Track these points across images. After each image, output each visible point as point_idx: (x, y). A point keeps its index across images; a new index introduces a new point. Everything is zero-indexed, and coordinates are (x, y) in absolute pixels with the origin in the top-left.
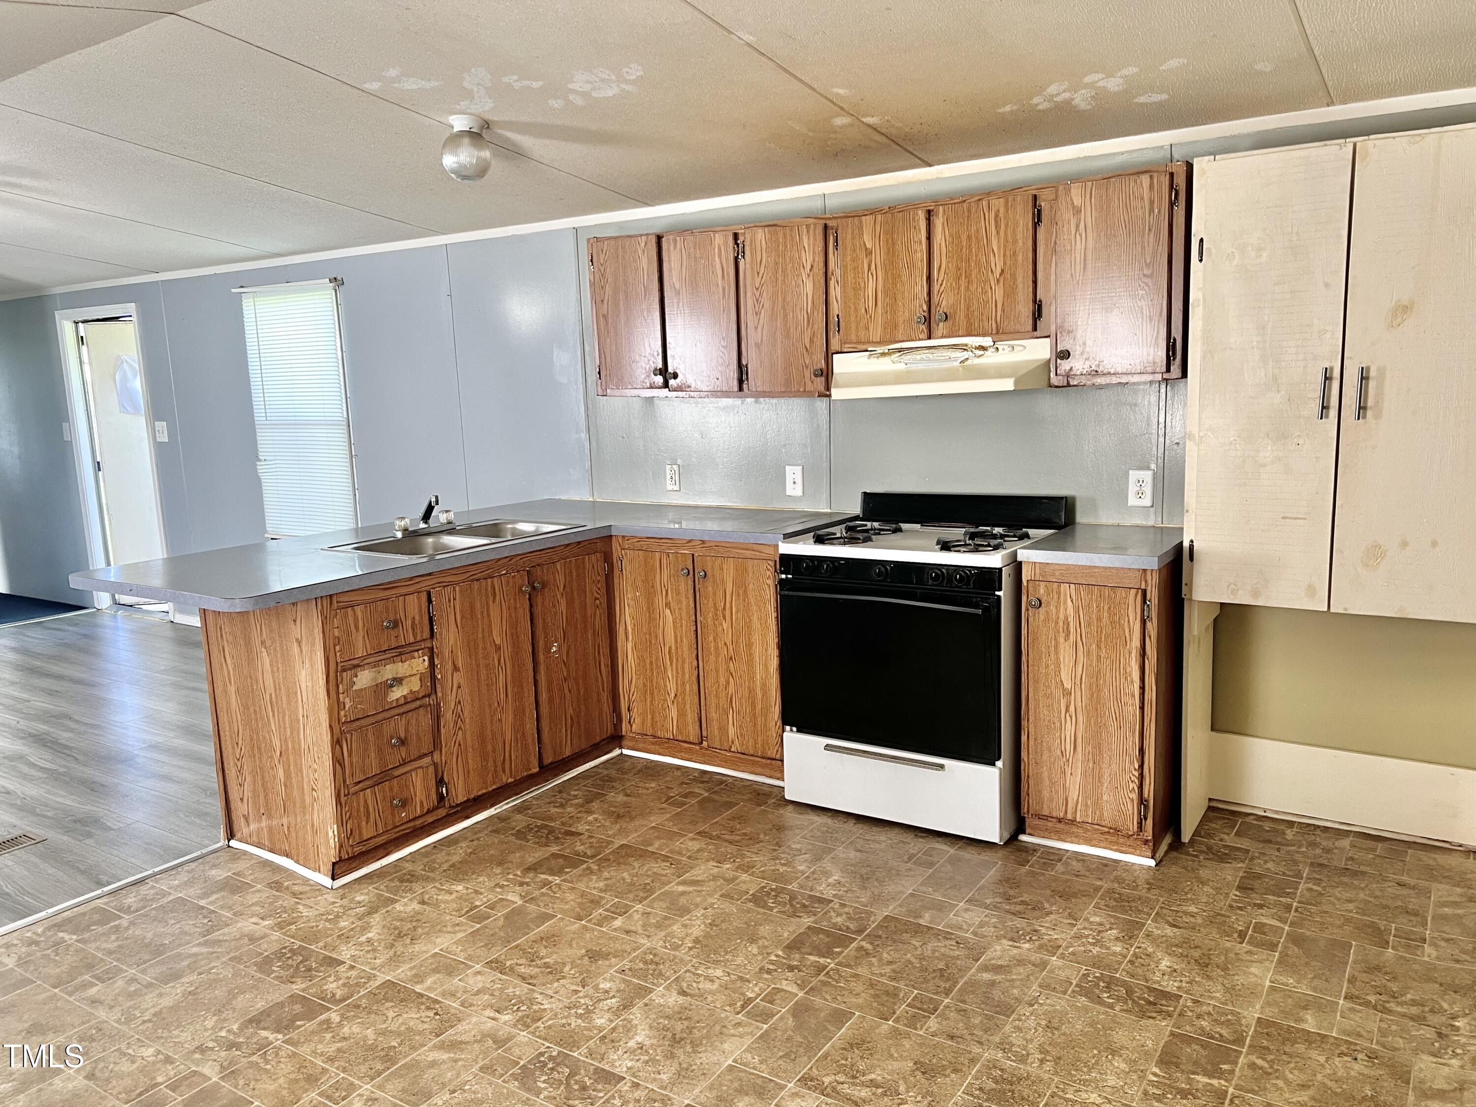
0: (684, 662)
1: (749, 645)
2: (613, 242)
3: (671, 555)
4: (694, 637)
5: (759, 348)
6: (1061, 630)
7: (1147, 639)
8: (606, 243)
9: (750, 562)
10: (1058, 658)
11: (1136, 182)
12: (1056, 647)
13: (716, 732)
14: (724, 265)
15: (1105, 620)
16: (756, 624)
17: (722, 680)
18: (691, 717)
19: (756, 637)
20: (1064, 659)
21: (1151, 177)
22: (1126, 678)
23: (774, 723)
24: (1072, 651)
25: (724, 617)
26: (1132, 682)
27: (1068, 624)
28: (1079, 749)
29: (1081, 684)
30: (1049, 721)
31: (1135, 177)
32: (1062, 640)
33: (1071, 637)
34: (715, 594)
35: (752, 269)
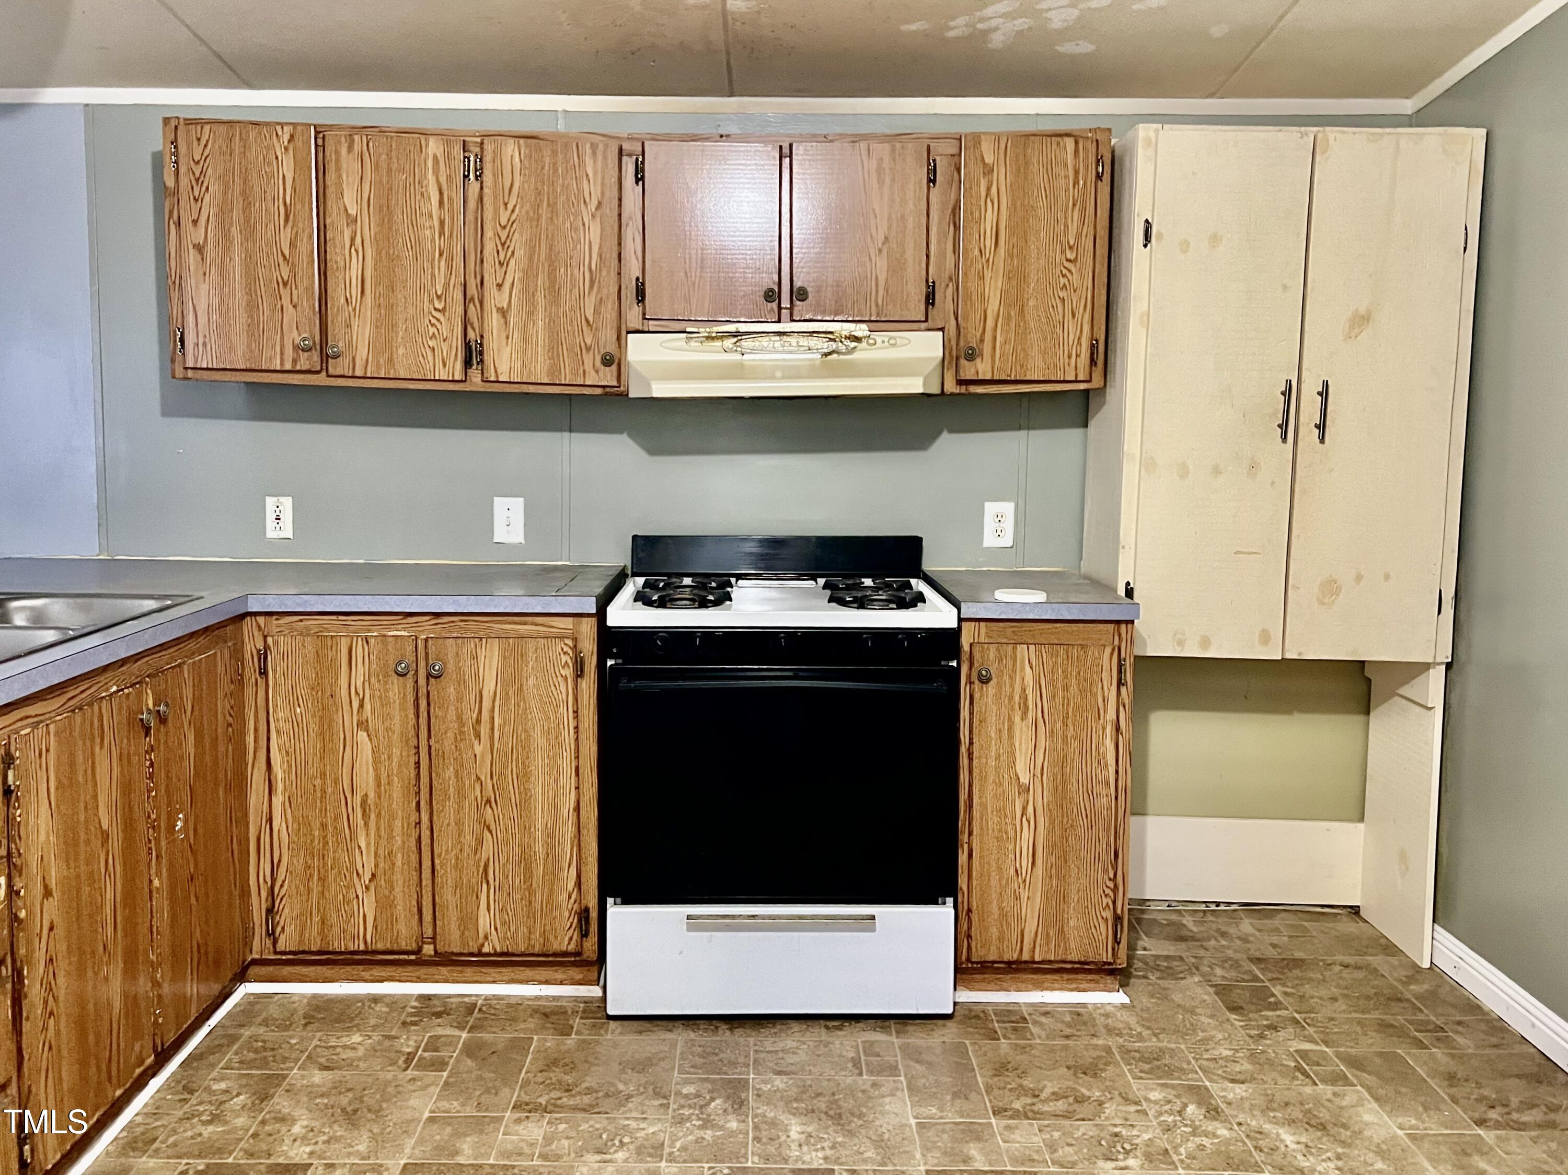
0: (392, 817)
1: (524, 776)
2: (222, 129)
3: (372, 641)
4: (413, 773)
5: (504, 317)
6: (1017, 707)
7: (1121, 708)
8: (207, 128)
9: (531, 644)
10: (1012, 745)
11: (1058, 144)
12: (1010, 729)
13: (454, 926)
14: (445, 187)
15: (1074, 689)
16: (537, 738)
17: (469, 839)
18: (403, 906)
19: (538, 763)
20: (1020, 745)
21: (1076, 143)
22: (1099, 762)
23: (565, 895)
24: (1031, 733)
25: (478, 736)
26: (1106, 766)
27: (1026, 699)
28: (1039, 862)
29: (1042, 775)
30: (1000, 831)
31: (1059, 139)
32: (1017, 719)
33: (1030, 713)
34: (460, 699)
35: (495, 197)
